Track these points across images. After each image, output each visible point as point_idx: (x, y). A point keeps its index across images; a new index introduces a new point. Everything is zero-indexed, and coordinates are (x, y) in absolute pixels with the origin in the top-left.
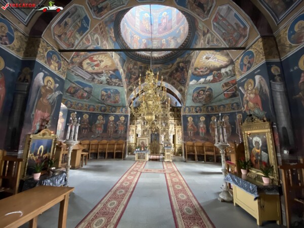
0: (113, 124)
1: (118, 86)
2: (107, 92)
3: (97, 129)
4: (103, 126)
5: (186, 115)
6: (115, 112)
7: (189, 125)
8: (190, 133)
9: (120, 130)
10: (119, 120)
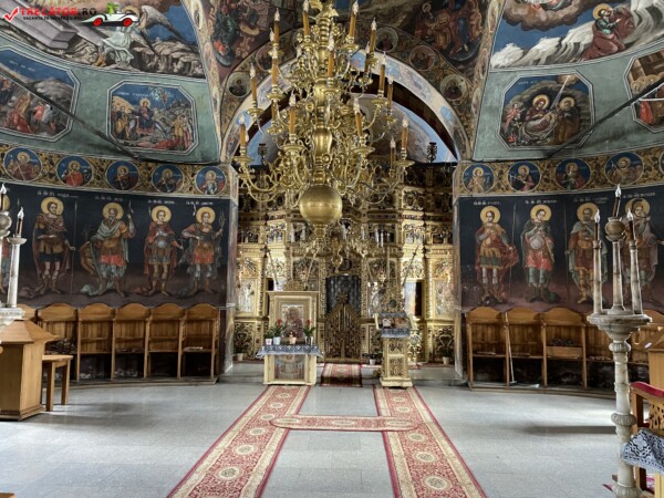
0: (168, 240)
1: (181, 73)
2: (134, 102)
3: (103, 259)
4: (125, 246)
5: (474, 199)
6: (173, 188)
7: (486, 241)
8: (490, 271)
9: (198, 262)
10: (194, 220)
